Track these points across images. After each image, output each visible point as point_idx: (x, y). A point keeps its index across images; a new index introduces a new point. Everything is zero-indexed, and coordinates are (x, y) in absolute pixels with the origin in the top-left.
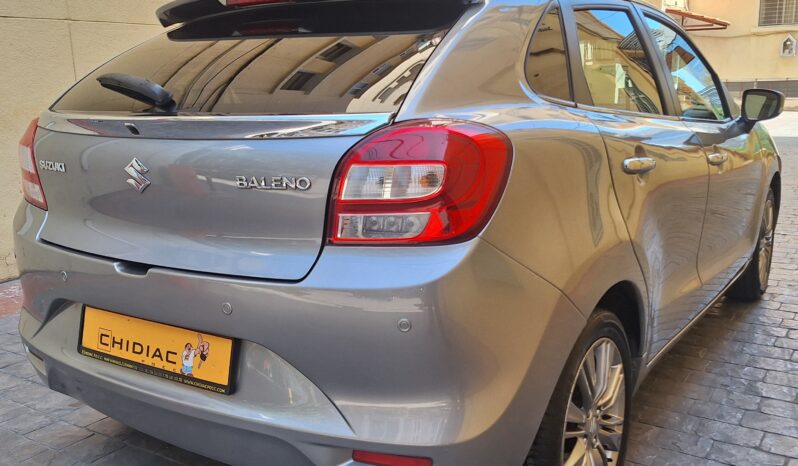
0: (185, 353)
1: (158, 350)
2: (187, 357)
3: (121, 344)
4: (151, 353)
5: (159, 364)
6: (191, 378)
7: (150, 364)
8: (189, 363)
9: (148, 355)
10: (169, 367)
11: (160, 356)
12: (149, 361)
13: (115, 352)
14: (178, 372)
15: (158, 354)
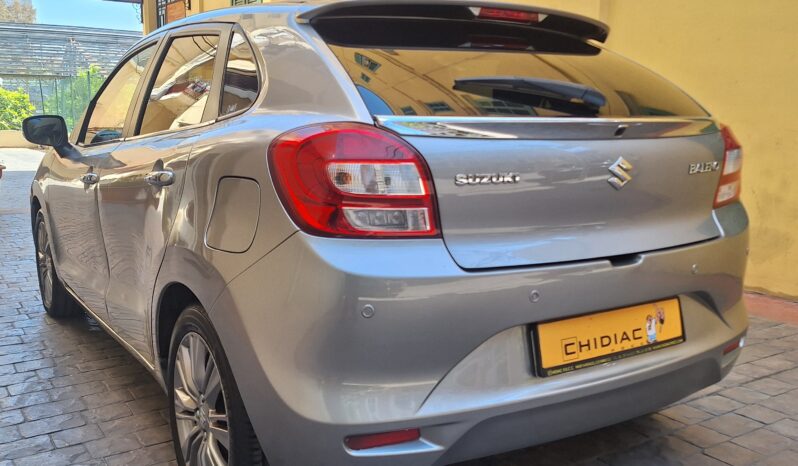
0: (648, 325)
1: (625, 333)
2: (650, 328)
3: (588, 345)
4: (619, 340)
5: (627, 345)
6: (656, 343)
7: (620, 350)
8: (651, 333)
9: (616, 342)
10: (637, 344)
11: (628, 338)
12: (617, 348)
13: (585, 355)
14: (645, 344)
15: (625, 337)
